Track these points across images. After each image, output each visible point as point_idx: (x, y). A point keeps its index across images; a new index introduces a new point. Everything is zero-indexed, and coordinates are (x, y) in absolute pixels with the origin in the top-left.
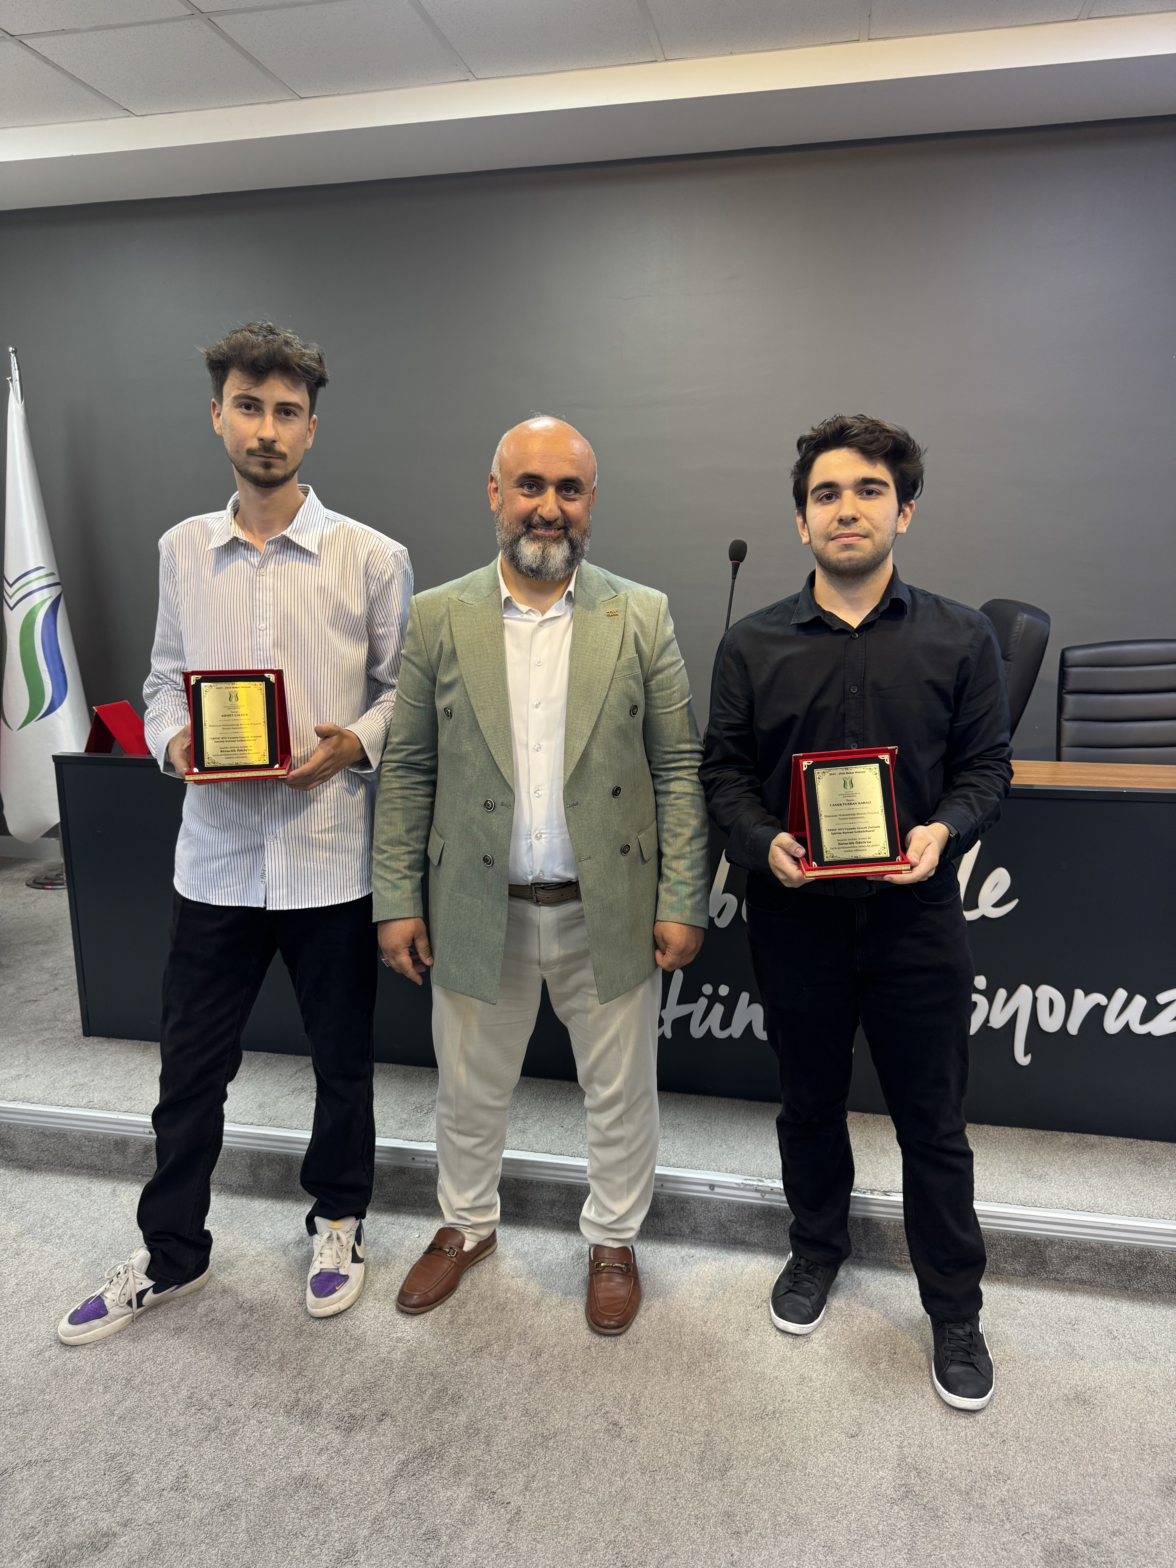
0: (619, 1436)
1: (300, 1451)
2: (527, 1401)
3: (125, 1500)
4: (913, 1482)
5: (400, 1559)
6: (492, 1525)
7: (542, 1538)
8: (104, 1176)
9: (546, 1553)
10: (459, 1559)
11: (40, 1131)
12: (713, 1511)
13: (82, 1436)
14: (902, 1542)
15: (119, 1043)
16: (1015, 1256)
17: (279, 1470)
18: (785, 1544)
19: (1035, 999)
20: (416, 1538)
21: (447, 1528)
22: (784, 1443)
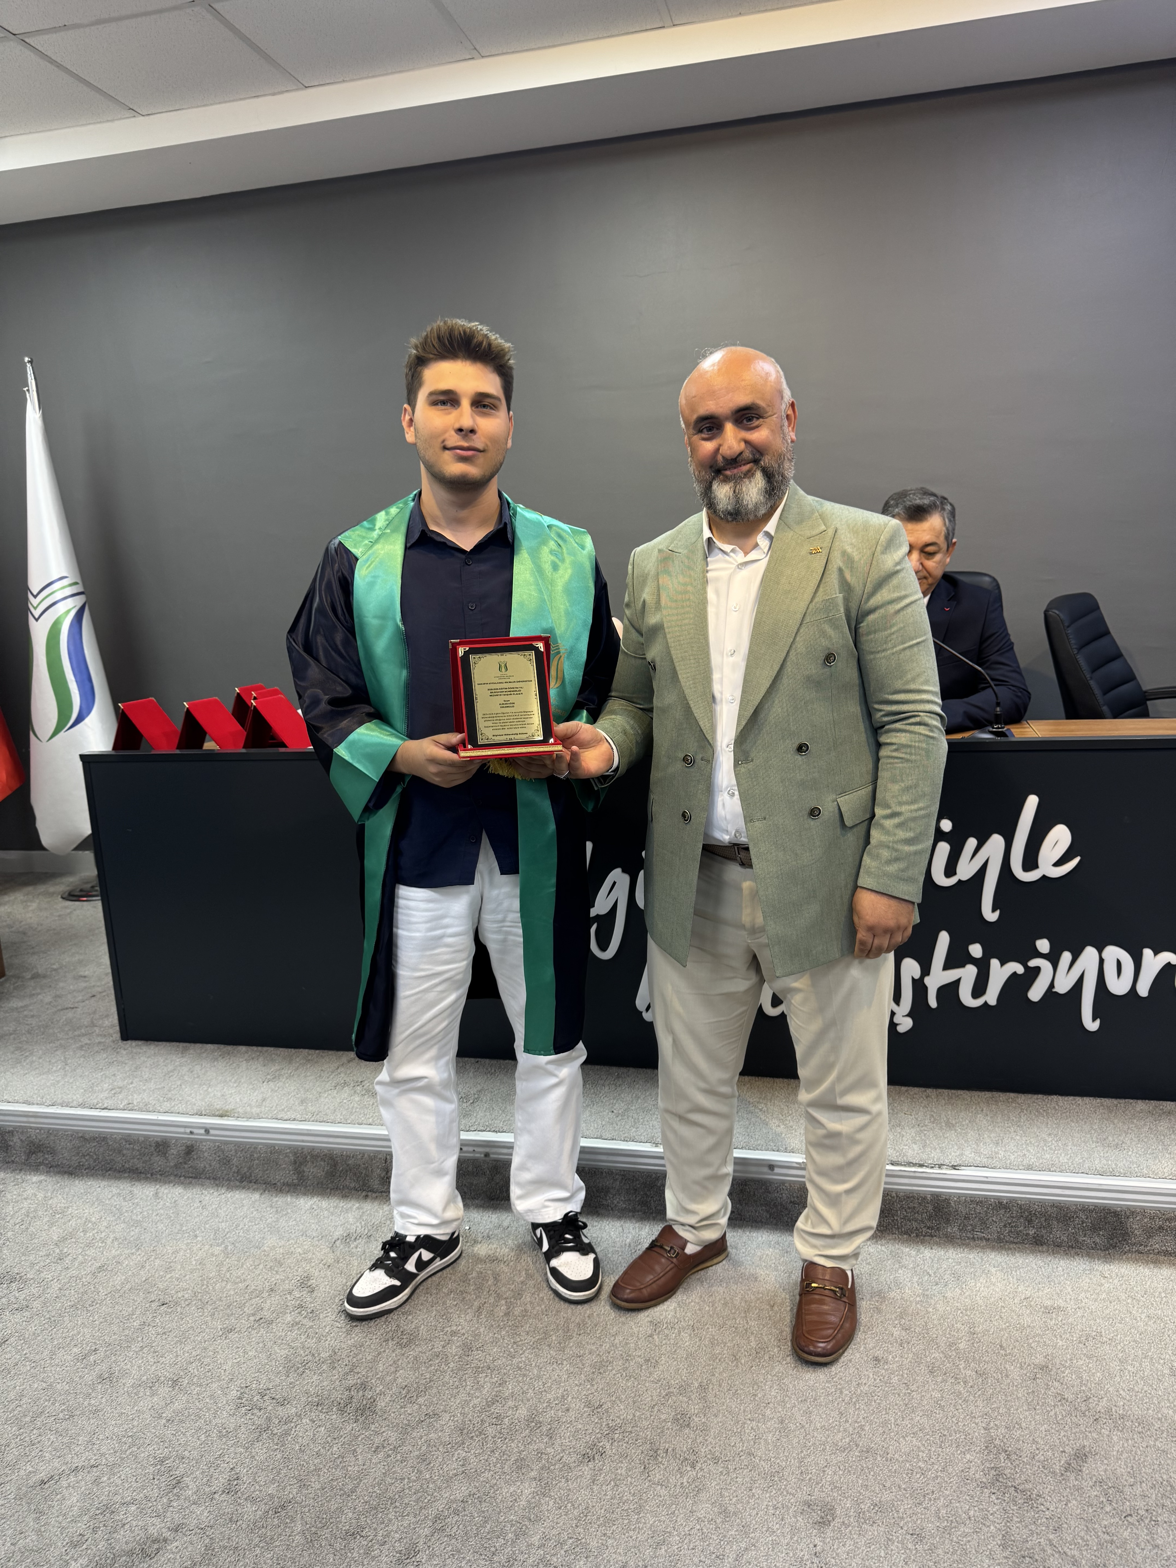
0: (688, 1425)
1: (355, 1450)
2: (590, 1392)
3: (175, 1504)
4: (1003, 1464)
5: (464, 1558)
6: (559, 1521)
7: (612, 1533)
8: (146, 1179)
9: (618, 1549)
10: (526, 1556)
11: (80, 1135)
12: (792, 1501)
13: (130, 1440)
14: (996, 1527)
15: (157, 1046)
16: (1095, 1228)
17: (334, 1470)
18: (870, 1533)
19: (1102, 961)
20: (480, 1536)
21: (512, 1525)
22: (862, 1428)
